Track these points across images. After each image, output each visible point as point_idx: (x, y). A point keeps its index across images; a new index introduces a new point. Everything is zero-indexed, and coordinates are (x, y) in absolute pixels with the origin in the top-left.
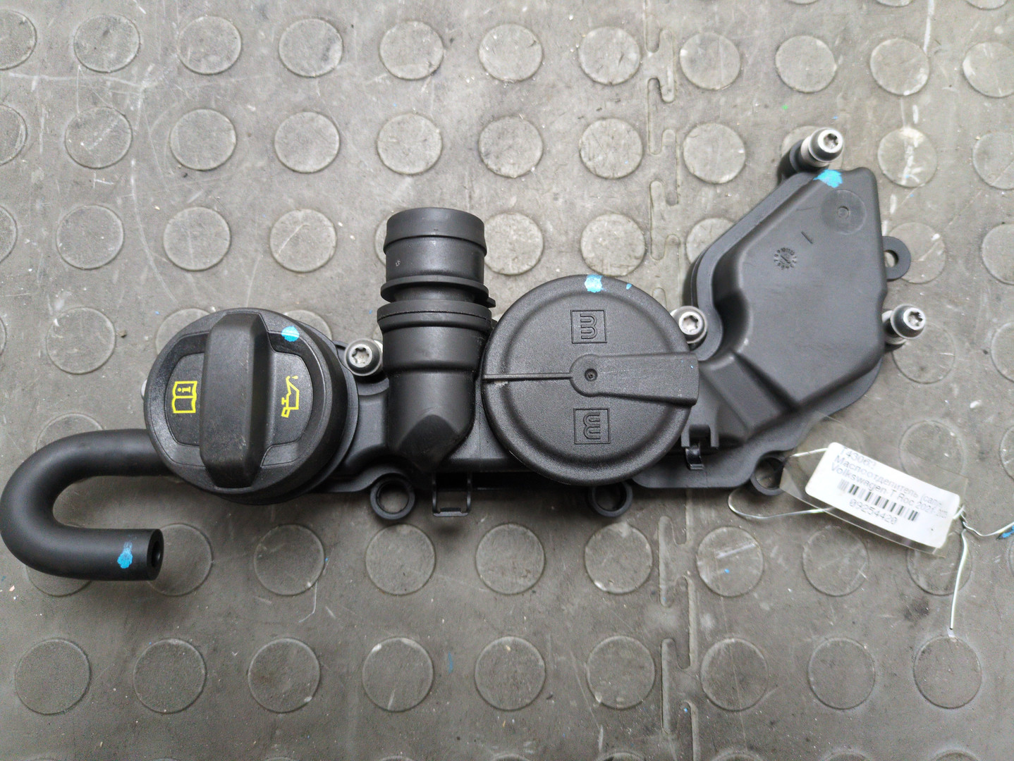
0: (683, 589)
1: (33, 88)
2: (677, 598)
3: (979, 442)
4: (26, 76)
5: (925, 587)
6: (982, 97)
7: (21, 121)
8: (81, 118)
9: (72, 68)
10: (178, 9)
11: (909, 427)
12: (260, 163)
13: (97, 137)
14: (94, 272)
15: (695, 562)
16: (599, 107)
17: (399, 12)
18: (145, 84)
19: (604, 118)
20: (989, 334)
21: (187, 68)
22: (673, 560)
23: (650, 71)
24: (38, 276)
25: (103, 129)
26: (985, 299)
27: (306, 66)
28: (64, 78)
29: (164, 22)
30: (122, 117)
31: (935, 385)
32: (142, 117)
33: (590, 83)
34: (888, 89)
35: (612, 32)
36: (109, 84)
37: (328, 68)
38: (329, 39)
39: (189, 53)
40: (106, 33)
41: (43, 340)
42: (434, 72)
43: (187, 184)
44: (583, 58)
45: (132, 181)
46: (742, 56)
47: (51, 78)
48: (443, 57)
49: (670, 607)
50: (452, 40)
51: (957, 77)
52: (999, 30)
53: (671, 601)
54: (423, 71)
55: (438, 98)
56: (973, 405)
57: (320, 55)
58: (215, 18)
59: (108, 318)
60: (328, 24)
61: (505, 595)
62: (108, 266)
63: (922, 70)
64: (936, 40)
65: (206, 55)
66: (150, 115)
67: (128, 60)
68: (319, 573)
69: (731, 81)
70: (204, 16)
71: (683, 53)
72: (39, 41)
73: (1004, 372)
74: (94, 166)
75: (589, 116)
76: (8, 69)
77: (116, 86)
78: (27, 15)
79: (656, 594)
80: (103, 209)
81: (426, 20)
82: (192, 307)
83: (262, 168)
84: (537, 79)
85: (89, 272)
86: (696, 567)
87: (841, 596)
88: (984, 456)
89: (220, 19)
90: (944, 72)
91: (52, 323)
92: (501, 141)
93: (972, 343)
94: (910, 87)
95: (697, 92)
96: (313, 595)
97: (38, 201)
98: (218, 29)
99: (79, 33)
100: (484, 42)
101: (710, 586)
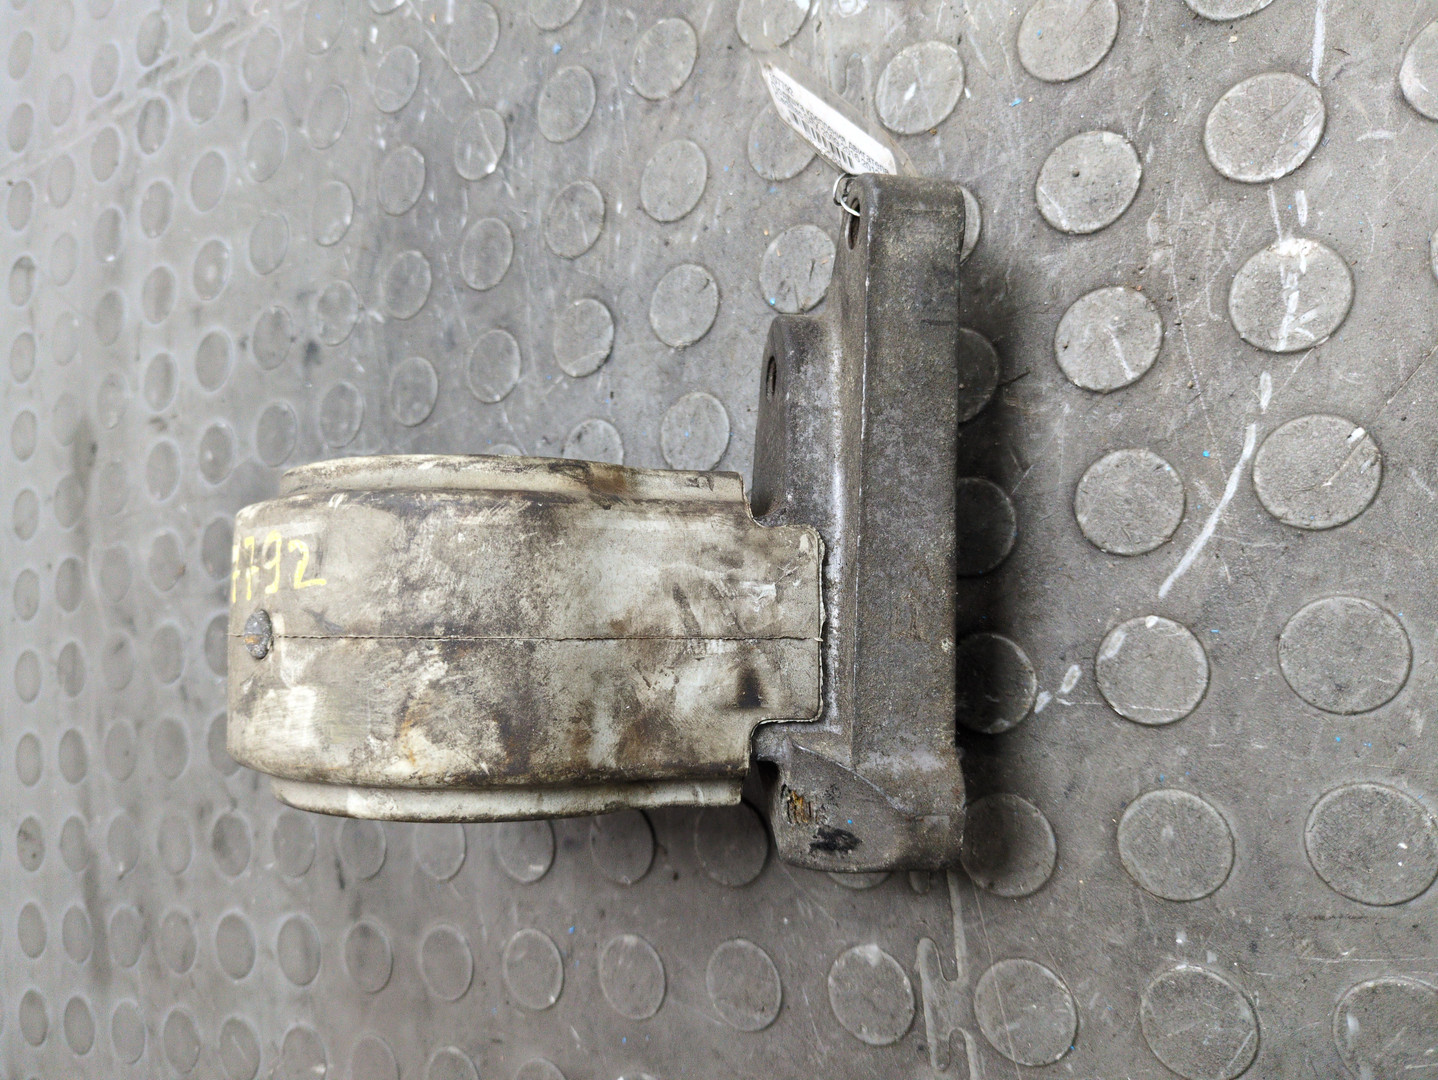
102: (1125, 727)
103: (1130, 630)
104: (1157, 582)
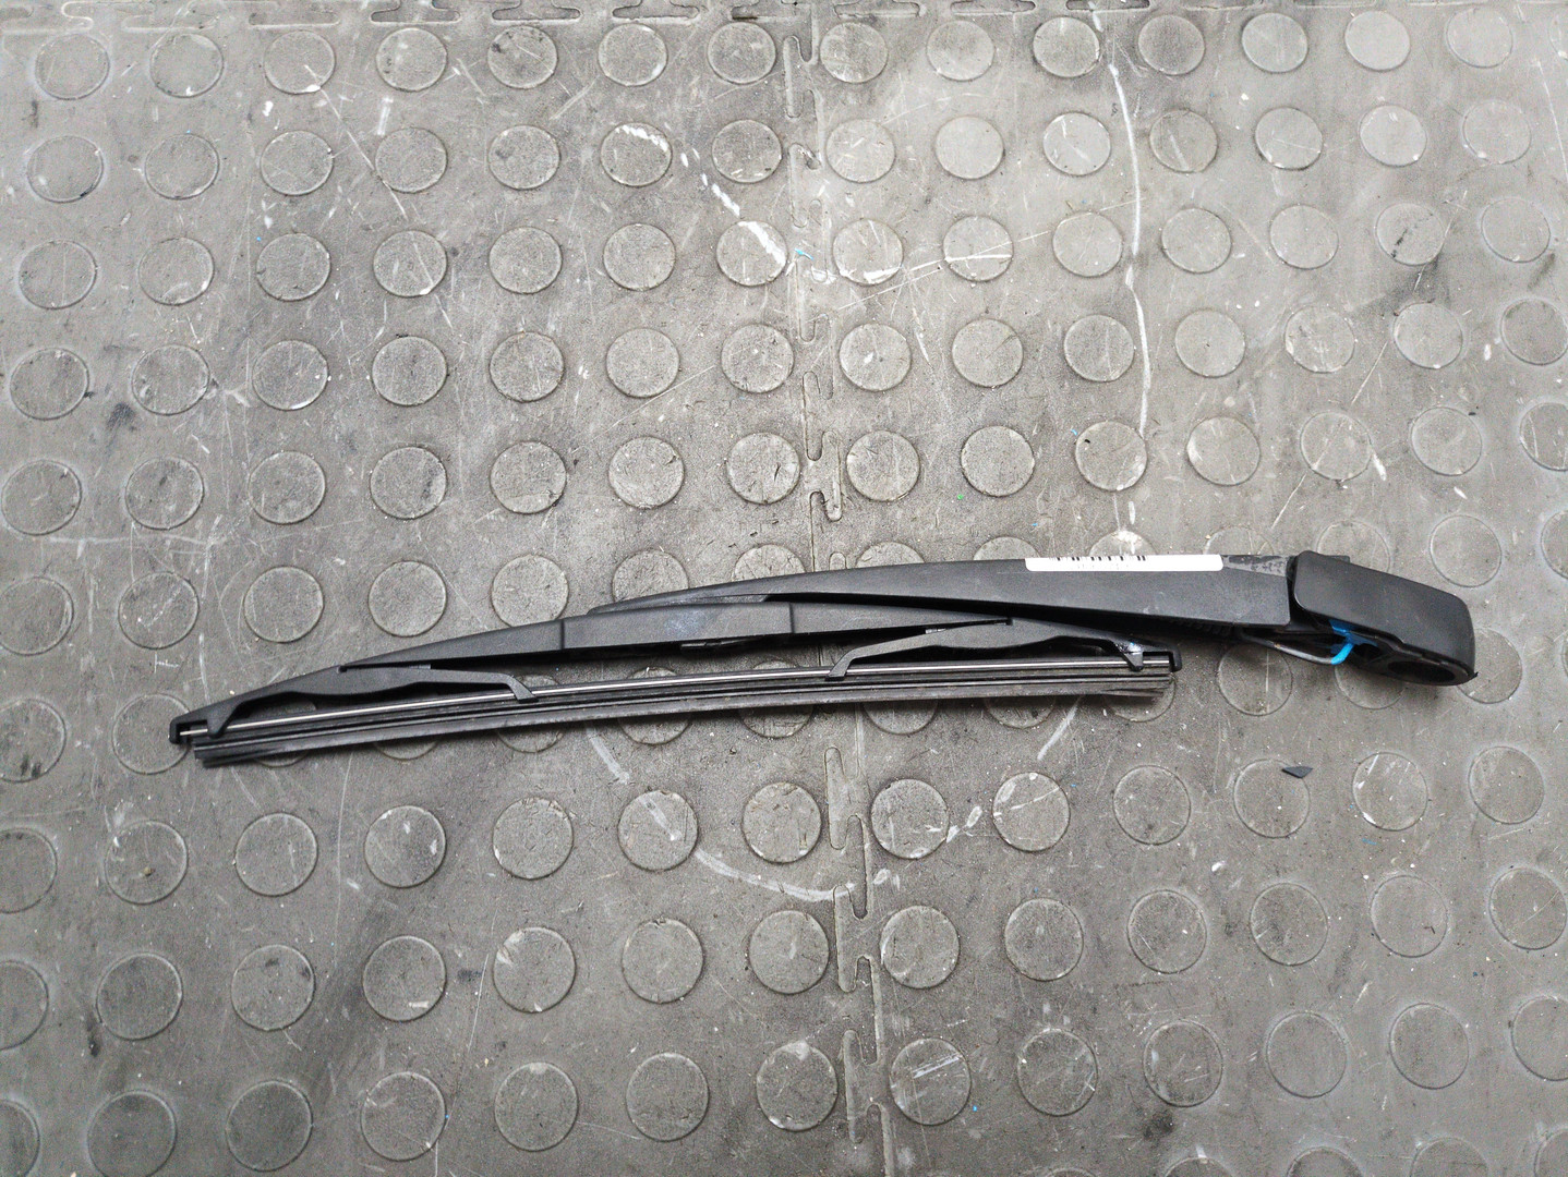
0: (876, 1119)
1: (79, 555)
2: (868, 1131)
3: (1224, 912)
4: (72, 541)
5: (1167, 1098)
6: (1212, 486)
7: (66, 596)
8: (137, 588)
9: (124, 527)
10: (247, 445)
11: (1138, 901)
12: (352, 630)
13: (157, 610)
14: (158, 776)
15: (889, 1085)
16: (753, 531)
17: (512, 432)
18: (212, 541)
19: (759, 546)
20: (1231, 779)
21: (262, 517)
22: (863, 1084)
23: (811, 485)
24: (92, 785)
25: (165, 600)
26: (1224, 737)
27: (404, 506)
28: (116, 540)
29: (231, 462)
30: (185, 584)
31: (1167, 846)
32: (210, 581)
33: (741, 503)
34: (1098, 485)
35: (765, 439)
36: (168, 543)
37: (430, 506)
38: (430, 471)
39: (263, 499)
40: (163, 481)
41: (101, 865)
42: (556, 503)
43: (268, 661)
44: (731, 473)
45: (201, 661)
46: (920, 458)
47: (100, 541)
48: (566, 483)
49: (860, 1142)
50: (576, 462)
51: (1181, 464)
52: (1230, 402)
53: (862, 1136)
54: (542, 503)
55: (562, 534)
56: (1214, 868)
57: (420, 493)
58: (292, 454)
59: (178, 832)
60: (428, 453)
61: (663, 1141)
62: (176, 768)
63: (1138, 458)
64: (1153, 419)
65: (284, 501)
66: (219, 579)
67: (191, 513)
68: (439, 1130)
69: (909, 489)
70: (279, 452)
71: (850, 459)
72: (84, 496)
73: (1251, 825)
74: (154, 646)
75: (742, 544)
76: (48, 533)
77: (176, 546)
78: (69, 465)
79: (842, 1127)
80: (167, 698)
81: (544, 439)
82: (277, 812)
83: (355, 634)
84: (679, 502)
85: (153, 777)
86: (889, 1091)
87: (1065, 1115)
88: (1231, 929)
89: (298, 454)
90: (1165, 458)
91: (112, 843)
92: (638, 582)
93: (1210, 791)
94: (1123, 482)
95: (868, 505)
96: (434, 1158)
97: (89, 693)
98: (296, 467)
99: (131, 483)
100: (614, 462)
101: (908, 1114)
102: (1011, 853)
103: (1018, 783)
104: (1037, 749)
